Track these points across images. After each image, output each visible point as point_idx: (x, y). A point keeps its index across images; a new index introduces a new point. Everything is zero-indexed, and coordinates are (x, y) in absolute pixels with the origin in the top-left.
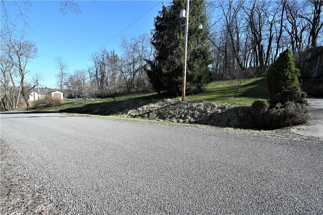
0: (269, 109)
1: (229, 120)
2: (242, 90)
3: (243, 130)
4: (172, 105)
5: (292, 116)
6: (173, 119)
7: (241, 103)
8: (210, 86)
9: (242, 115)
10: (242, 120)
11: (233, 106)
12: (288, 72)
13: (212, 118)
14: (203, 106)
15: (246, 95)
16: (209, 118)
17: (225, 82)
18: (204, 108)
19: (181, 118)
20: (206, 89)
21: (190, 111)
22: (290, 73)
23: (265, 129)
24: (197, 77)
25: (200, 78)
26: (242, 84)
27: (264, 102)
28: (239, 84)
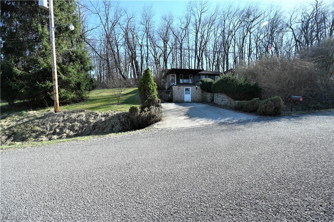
0: (140, 113)
1: (113, 126)
2: (124, 98)
3: (123, 133)
4: (37, 118)
5: (154, 116)
6: (42, 137)
7: (122, 109)
8: (93, 94)
9: (123, 120)
10: (124, 125)
11: (116, 113)
12: (150, 84)
13: (96, 128)
14: (84, 115)
15: (126, 102)
16: (92, 128)
17: (110, 90)
18: (86, 118)
19: (54, 133)
20: (88, 97)
21: (68, 123)
22: (151, 86)
23: (138, 129)
24: (75, 84)
25: (79, 85)
26: (123, 93)
27: (137, 107)
28: (120, 93)
